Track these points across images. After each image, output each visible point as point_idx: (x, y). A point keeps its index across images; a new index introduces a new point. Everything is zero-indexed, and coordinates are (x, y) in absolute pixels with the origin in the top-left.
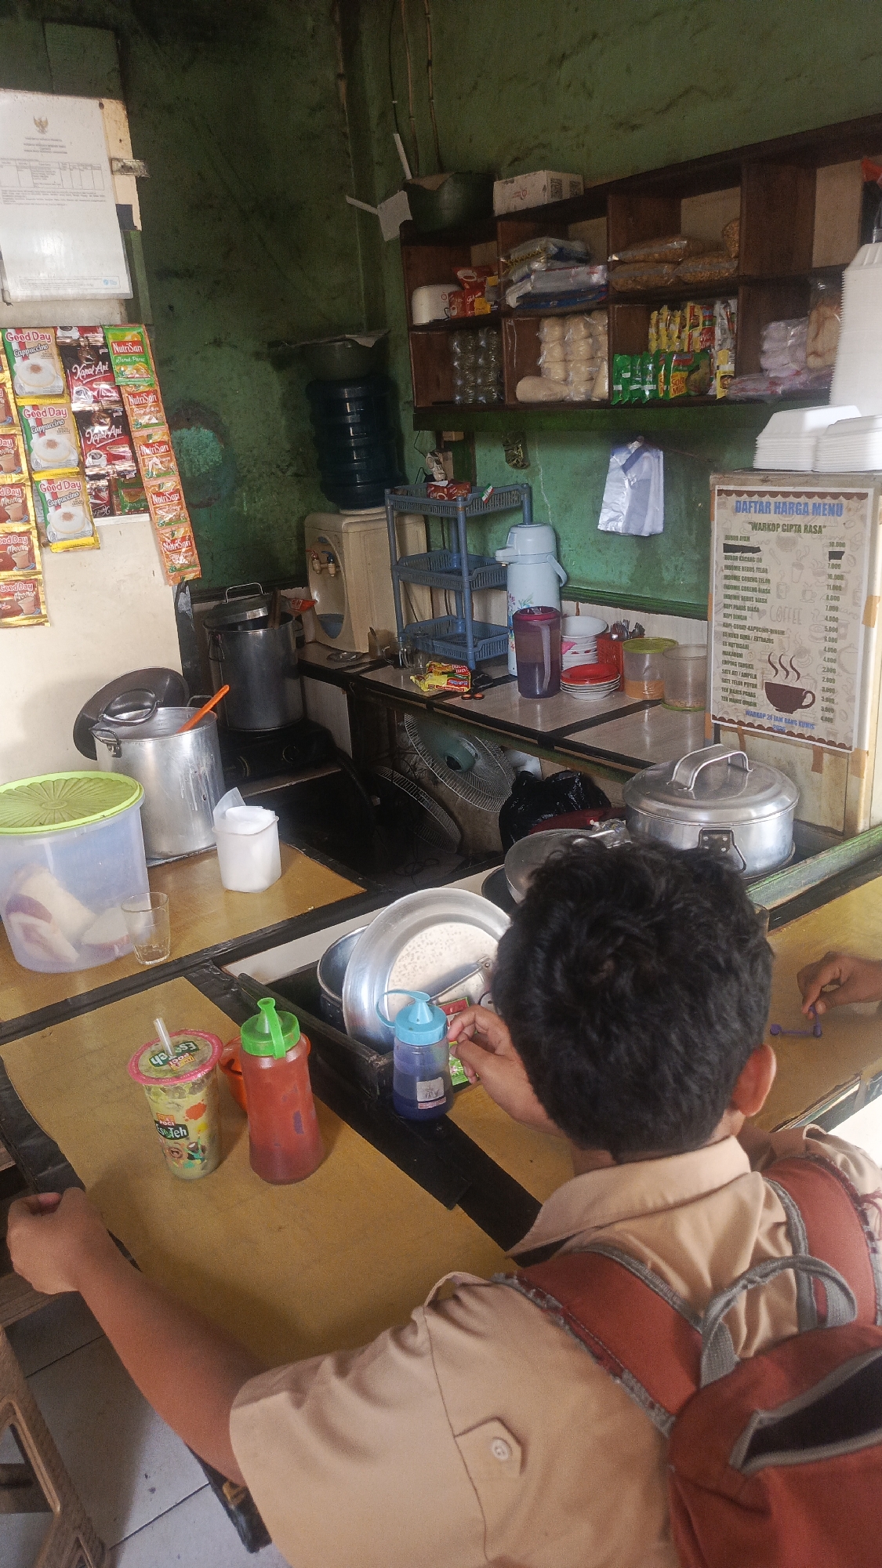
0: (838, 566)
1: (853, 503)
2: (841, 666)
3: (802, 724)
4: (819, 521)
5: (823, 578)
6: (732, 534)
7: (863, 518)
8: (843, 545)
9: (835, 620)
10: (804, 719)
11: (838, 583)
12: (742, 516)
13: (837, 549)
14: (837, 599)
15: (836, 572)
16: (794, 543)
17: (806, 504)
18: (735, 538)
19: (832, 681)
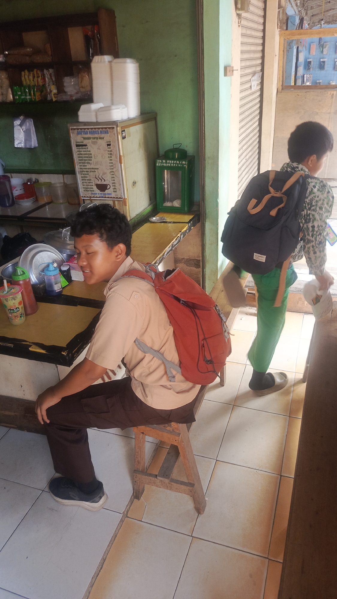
0: (110, 148)
1: (111, 130)
2: (116, 176)
3: (108, 194)
4: (103, 135)
5: (107, 151)
6: (78, 141)
7: (114, 134)
8: (110, 142)
9: (112, 163)
10: (108, 193)
11: (111, 153)
12: (80, 136)
13: (109, 143)
14: (111, 157)
15: (109, 150)
16: (97, 142)
17: (98, 131)
18: (79, 142)
19: (114, 180)
